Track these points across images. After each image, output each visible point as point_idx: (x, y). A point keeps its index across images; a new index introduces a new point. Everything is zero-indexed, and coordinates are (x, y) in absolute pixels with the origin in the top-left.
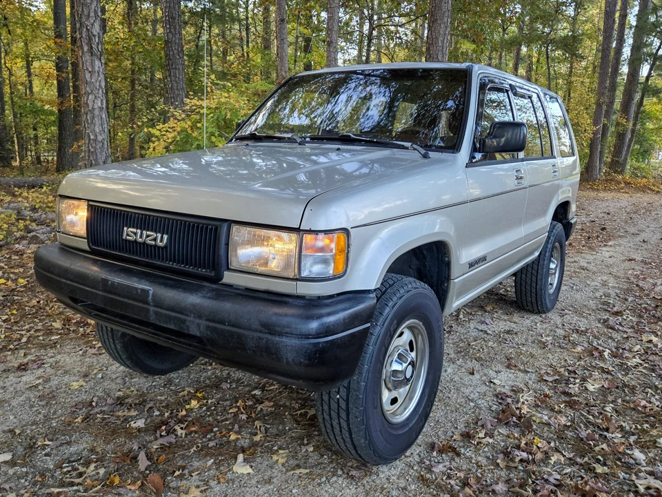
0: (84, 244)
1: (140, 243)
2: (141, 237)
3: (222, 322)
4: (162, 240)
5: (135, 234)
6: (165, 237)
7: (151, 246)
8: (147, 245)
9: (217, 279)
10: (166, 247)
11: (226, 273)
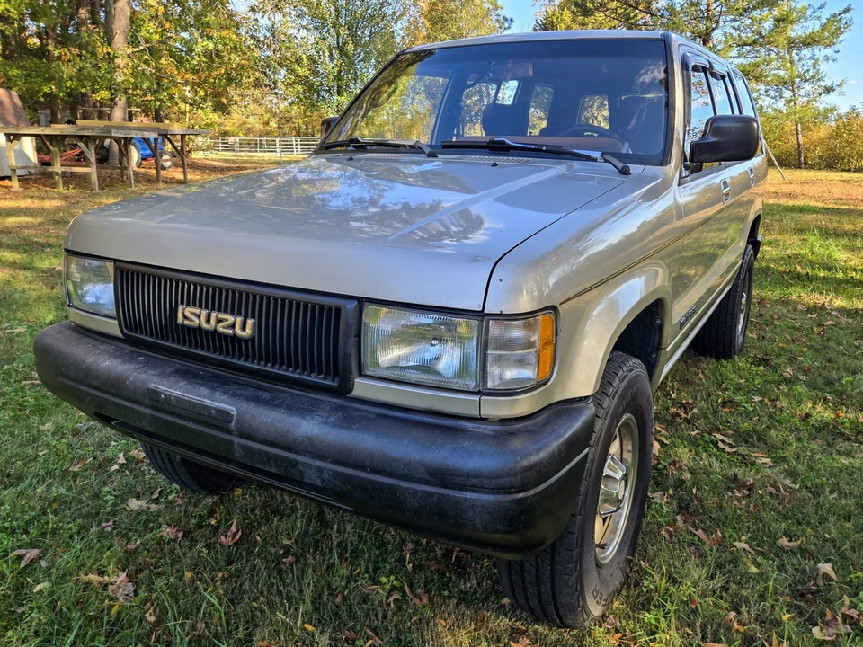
0: (113, 328)
1: (207, 332)
2: (208, 321)
3: (362, 467)
4: (244, 328)
5: (199, 316)
6: (250, 322)
7: (226, 336)
8: (220, 335)
9: (344, 390)
10: (252, 339)
11: (358, 381)
